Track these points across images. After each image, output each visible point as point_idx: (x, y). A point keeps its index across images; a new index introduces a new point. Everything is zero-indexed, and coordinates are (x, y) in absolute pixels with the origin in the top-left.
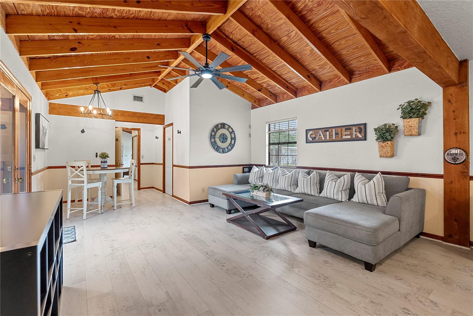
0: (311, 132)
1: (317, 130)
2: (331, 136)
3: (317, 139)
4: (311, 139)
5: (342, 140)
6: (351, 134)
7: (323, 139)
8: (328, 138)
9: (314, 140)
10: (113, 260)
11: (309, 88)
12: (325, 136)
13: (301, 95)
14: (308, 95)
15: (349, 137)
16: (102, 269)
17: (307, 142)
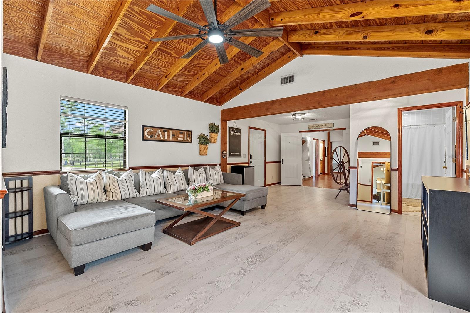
0: (149, 130)
1: (156, 129)
2: (169, 136)
3: (156, 137)
4: (149, 137)
5: (178, 141)
6: (184, 138)
7: (162, 138)
8: (166, 138)
9: (152, 139)
10: (360, 293)
11: (145, 81)
12: (164, 136)
13: (135, 83)
14: (144, 87)
15: (182, 139)
16: (379, 289)
17: (143, 139)
